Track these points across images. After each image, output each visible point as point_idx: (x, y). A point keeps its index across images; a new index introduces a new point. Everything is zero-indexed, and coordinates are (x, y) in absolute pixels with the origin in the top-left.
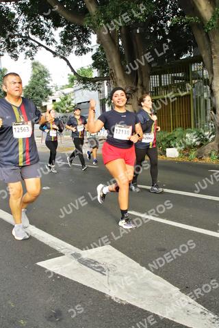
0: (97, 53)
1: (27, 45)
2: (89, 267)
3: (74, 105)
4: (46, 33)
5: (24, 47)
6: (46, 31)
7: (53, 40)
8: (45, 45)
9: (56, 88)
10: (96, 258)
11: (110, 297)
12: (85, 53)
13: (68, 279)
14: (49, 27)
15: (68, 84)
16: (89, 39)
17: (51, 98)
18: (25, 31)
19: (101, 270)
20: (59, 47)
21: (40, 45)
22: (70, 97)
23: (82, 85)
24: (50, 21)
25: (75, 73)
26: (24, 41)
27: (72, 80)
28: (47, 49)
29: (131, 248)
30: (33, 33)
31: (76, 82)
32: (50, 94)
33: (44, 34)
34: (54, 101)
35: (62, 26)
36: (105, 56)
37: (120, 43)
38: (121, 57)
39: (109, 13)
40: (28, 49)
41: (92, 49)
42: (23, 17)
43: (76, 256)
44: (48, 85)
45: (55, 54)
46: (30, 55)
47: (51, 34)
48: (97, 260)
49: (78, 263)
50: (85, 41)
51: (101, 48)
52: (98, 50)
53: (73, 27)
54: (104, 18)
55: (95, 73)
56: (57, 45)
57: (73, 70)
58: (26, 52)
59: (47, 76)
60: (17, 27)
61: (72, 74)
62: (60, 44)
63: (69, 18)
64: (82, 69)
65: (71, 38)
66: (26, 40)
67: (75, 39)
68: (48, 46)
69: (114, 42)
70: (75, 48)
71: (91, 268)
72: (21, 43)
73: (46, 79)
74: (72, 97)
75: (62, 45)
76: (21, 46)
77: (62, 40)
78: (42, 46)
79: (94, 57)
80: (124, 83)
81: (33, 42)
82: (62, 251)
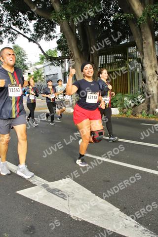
0: (60, 40)
1: (9, 33)
2: (54, 194)
3: (43, 76)
4: (23, 25)
5: (8, 34)
6: (23, 23)
7: (29, 30)
8: (23, 33)
9: (31, 64)
10: (59, 188)
11: (70, 216)
12: (52, 40)
13: (39, 203)
14: (25, 20)
15: (40, 61)
16: (55, 29)
17: (27, 72)
18: (8, 23)
19: (63, 196)
20: (33, 35)
21: (19, 33)
22: (41, 71)
23: (49, 63)
24: (26, 16)
25: (44, 54)
26: (7, 30)
27: (42, 59)
28: (24, 36)
29: (85, 180)
30: (14, 24)
31: (45, 60)
32: (27, 69)
33: (22, 25)
34: (29, 74)
35: (35, 19)
36: (66, 41)
37: (77, 32)
38: (78, 42)
39: (69, 11)
40: (10, 36)
41: (57, 37)
42: (6, 13)
43: (45, 186)
44: (25, 62)
45: (30, 40)
46: (11, 40)
47: (27, 25)
48: (60, 189)
49: (46, 191)
50: (52, 30)
51: (63, 36)
52: (61, 37)
53: (43, 20)
54: (66, 14)
55: (59, 54)
56: (32, 33)
57: (43, 52)
58: (9, 38)
59: (24, 56)
60: (2, 20)
61: (43, 54)
62: (33, 32)
63: (40, 14)
64: (49, 50)
65: (42, 28)
66: (9, 30)
67: (45, 29)
68: (24, 34)
69: (73, 32)
70: (44, 36)
71: (56, 195)
72: (5, 32)
73: (23, 58)
74: (42, 71)
75: (35, 33)
76: (5, 34)
77: (35, 29)
78: (21, 34)
79: (58, 42)
80: (80, 61)
81: (14, 31)
82: (35, 183)
